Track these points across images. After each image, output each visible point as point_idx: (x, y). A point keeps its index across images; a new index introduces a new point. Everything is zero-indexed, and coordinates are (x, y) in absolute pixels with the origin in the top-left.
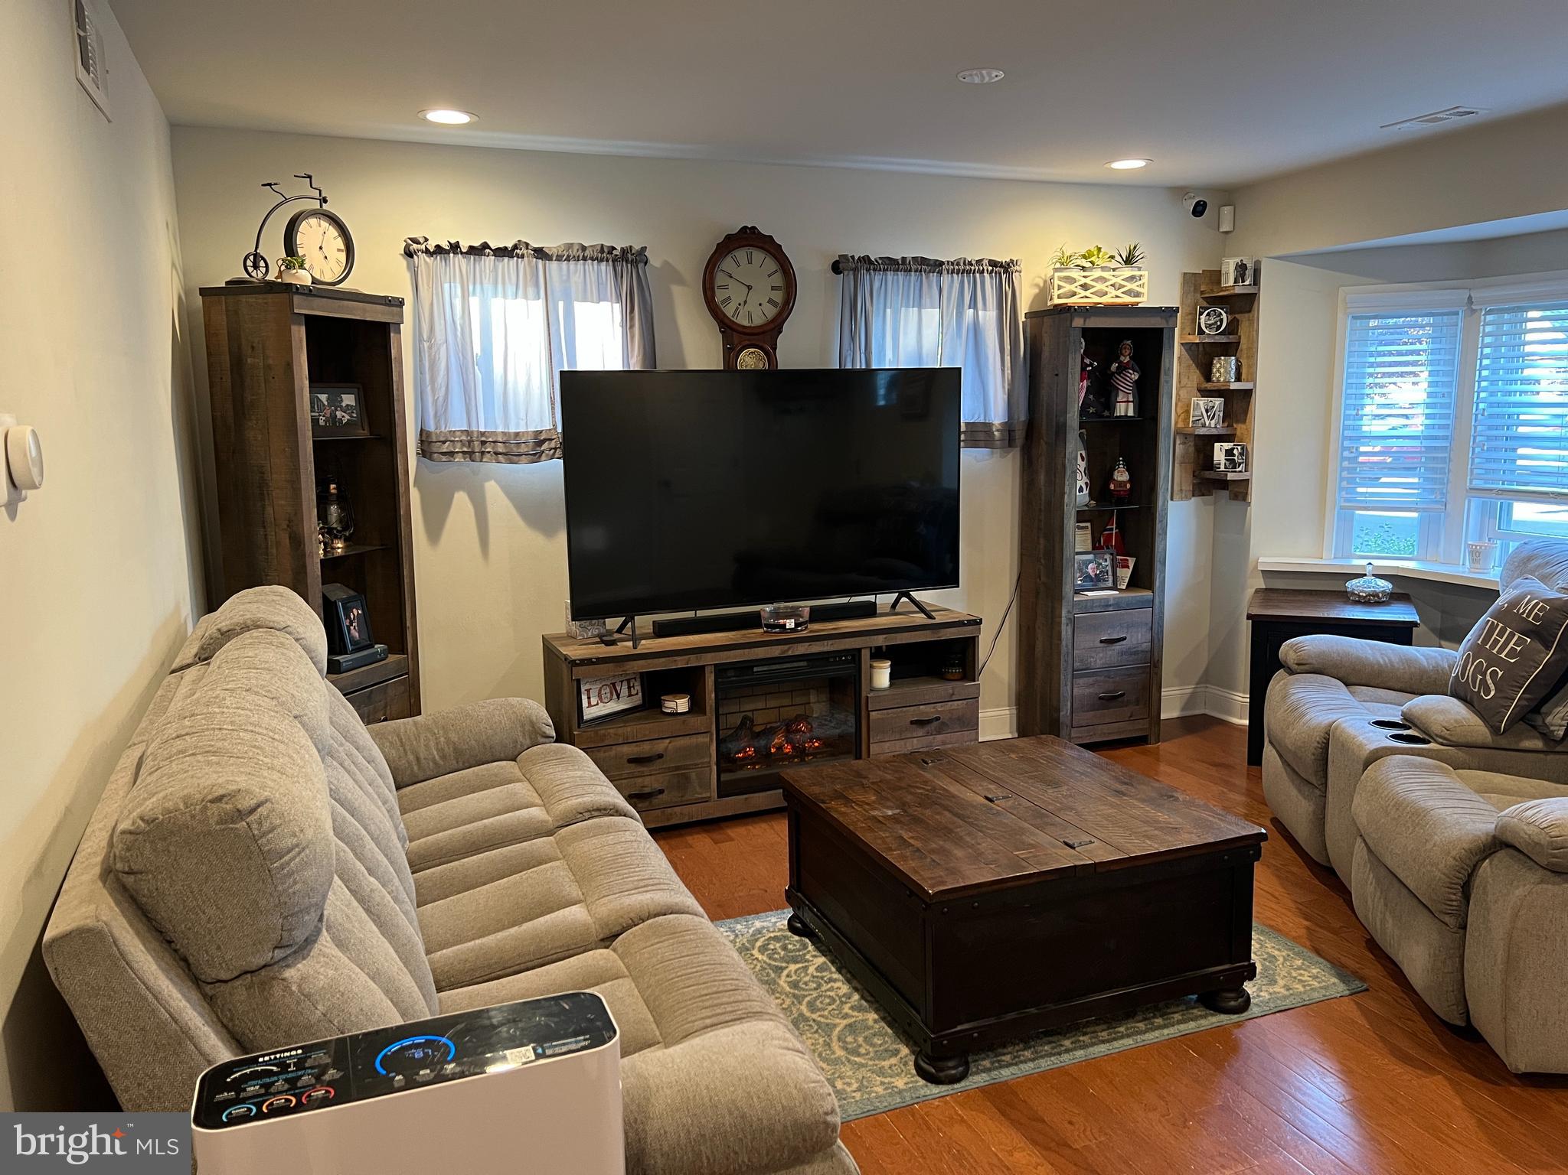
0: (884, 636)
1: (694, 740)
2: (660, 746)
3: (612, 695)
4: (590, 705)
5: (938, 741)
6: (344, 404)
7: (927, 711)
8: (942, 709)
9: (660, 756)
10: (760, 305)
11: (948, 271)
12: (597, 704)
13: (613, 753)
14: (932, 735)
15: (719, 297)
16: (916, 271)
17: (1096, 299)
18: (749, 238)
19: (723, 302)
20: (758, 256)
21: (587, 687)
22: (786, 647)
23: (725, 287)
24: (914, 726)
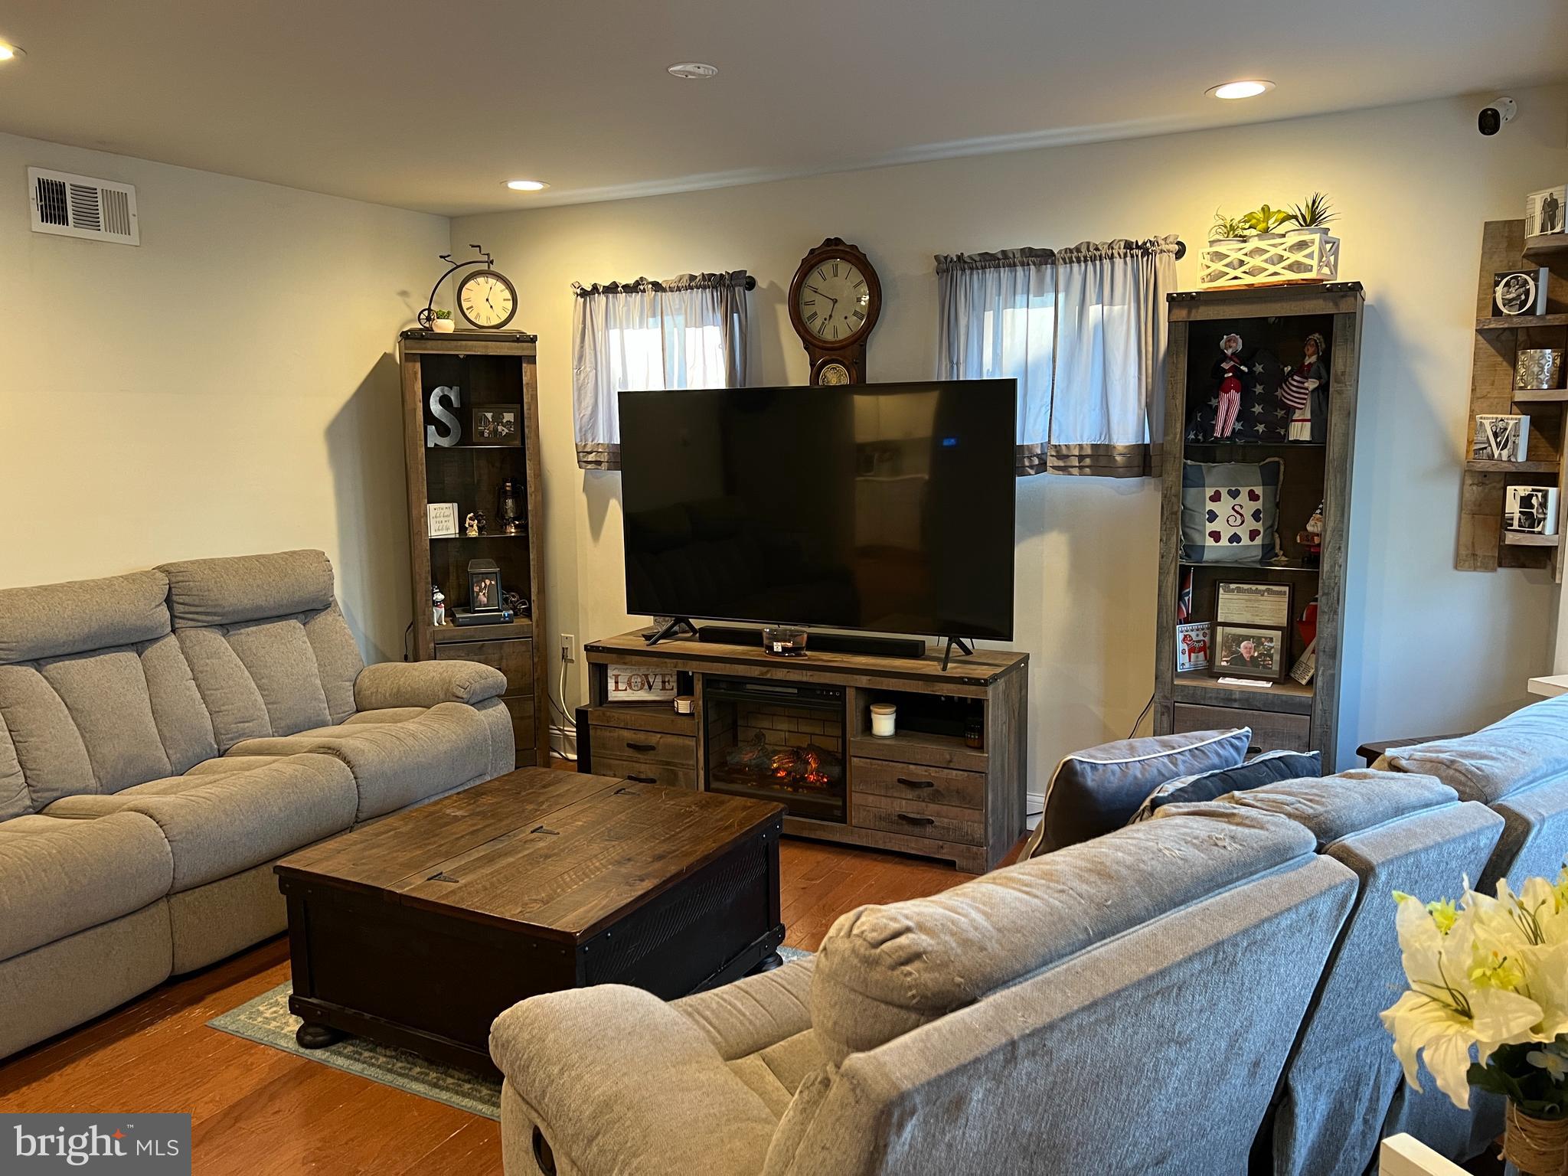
0: (868, 678)
1: (680, 741)
2: (654, 739)
3: (643, 685)
4: (617, 689)
5: (930, 810)
6: (504, 421)
7: (919, 773)
8: (937, 775)
9: (652, 748)
10: (846, 318)
11: (1064, 259)
12: (626, 690)
13: (615, 735)
14: (923, 801)
15: (806, 312)
16: (1023, 264)
17: (1249, 280)
18: (833, 250)
19: (809, 318)
20: (844, 267)
21: (616, 672)
22: (764, 669)
23: (812, 303)
24: (901, 785)
